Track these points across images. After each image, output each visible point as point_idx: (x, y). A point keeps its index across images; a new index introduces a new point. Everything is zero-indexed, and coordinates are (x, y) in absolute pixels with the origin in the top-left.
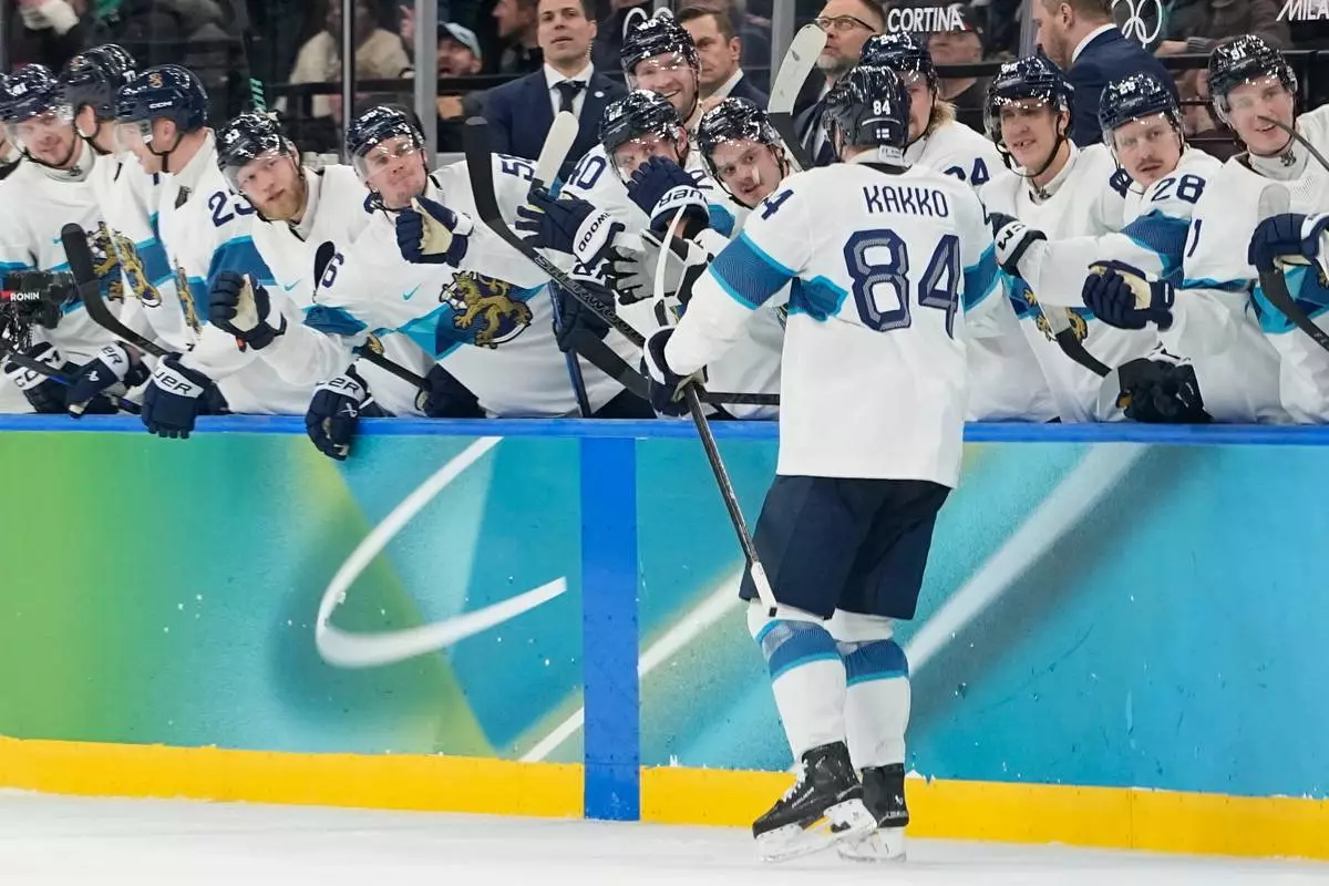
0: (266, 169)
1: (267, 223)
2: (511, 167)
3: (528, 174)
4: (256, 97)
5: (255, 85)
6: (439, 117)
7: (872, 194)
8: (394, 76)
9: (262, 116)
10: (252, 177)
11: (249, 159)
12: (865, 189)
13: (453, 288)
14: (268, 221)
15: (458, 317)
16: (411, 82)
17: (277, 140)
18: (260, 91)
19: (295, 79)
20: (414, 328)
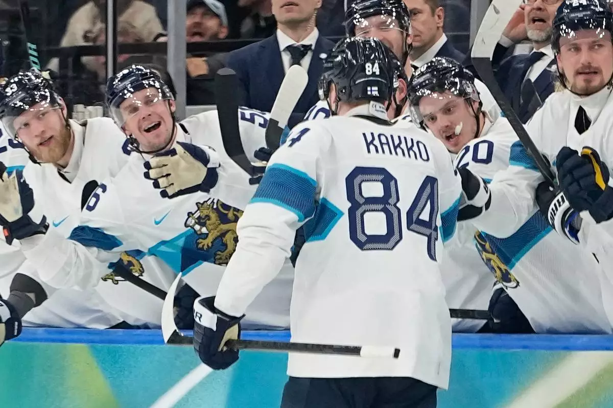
0: (39, 118)
1: (37, 165)
2: (248, 116)
3: (262, 123)
4: (32, 58)
5: (30, 48)
6: (188, 75)
7: (369, 139)
8: (150, 40)
9: (37, 75)
10: (26, 125)
11: (24, 110)
12: (364, 134)
13: (196, 215)
14: (39, 163)
15: (200, 240)
16: (165, 45)
17: (48, 94)
18: (35, 54)
19: (65, 43)
20: (163, 248)
